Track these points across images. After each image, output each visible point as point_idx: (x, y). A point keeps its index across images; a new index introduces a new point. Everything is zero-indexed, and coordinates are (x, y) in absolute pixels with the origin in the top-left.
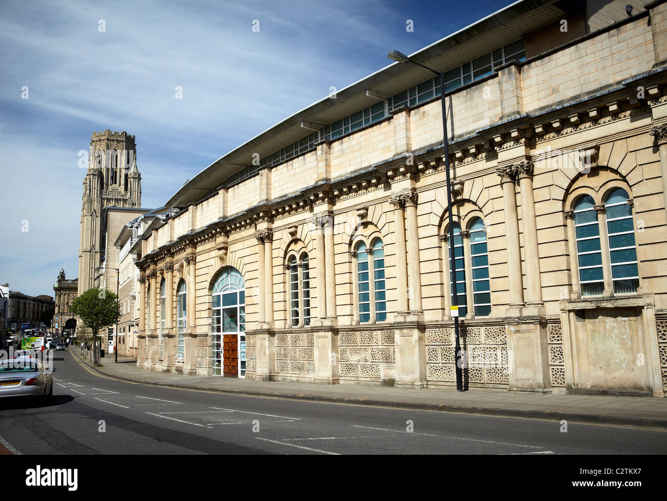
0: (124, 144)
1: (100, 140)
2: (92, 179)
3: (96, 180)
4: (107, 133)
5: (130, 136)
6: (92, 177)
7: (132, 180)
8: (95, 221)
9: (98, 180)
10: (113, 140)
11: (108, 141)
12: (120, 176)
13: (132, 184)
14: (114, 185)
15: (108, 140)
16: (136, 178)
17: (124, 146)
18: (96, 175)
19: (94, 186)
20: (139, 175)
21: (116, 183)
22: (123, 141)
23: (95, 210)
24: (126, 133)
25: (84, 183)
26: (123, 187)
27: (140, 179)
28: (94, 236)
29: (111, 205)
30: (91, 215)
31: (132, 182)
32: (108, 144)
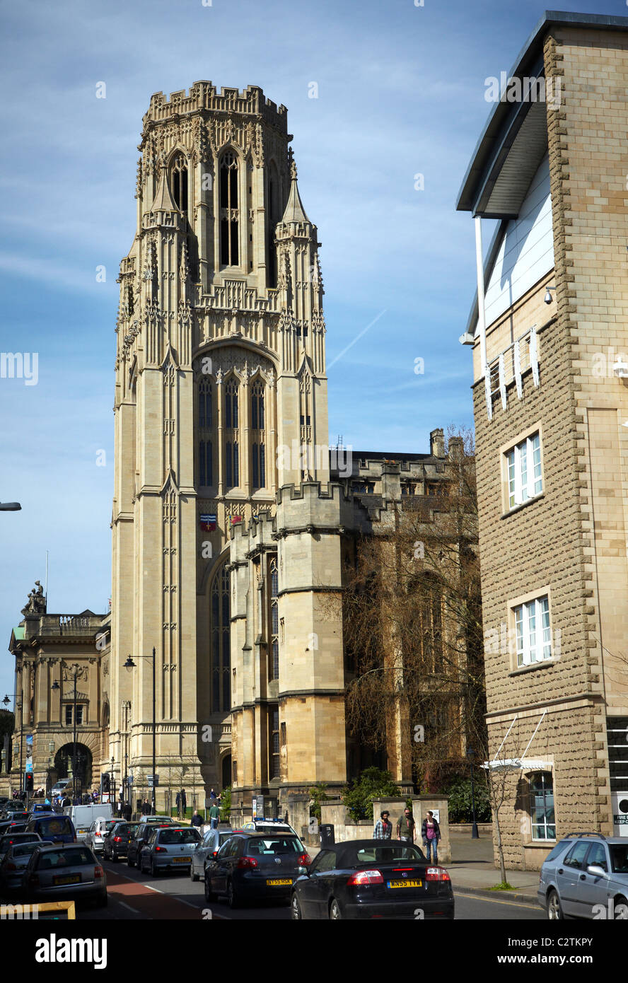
0: (258, 127)
1: (178, 119)
2: (158, 246)
3: (174, 247)
4: (201, 93)
5: (274, 105)
6: (158, 237)
7: (291, 248)
8: (175, 389)
9: (179, 247)
10: (222, 117)
11: (206, 120)
12: (250, 238)
13: (292, 263)
14: (230, 269)
15: (205, 114)
16: (304, 241)
17: (259, 136)
18: (172, 231)
19: (166, 269)
20: (314, 232)
21: (235, 262)
22: (252, 119)
23: (173, 352)
24: (261, 91)
25: (122, 276)
26: (260, 274)
27: (315, 245)
28: (175, 438)
29: (226, 335)
30: (163, 369)
31: (292, 256)
32: (204, 129)
